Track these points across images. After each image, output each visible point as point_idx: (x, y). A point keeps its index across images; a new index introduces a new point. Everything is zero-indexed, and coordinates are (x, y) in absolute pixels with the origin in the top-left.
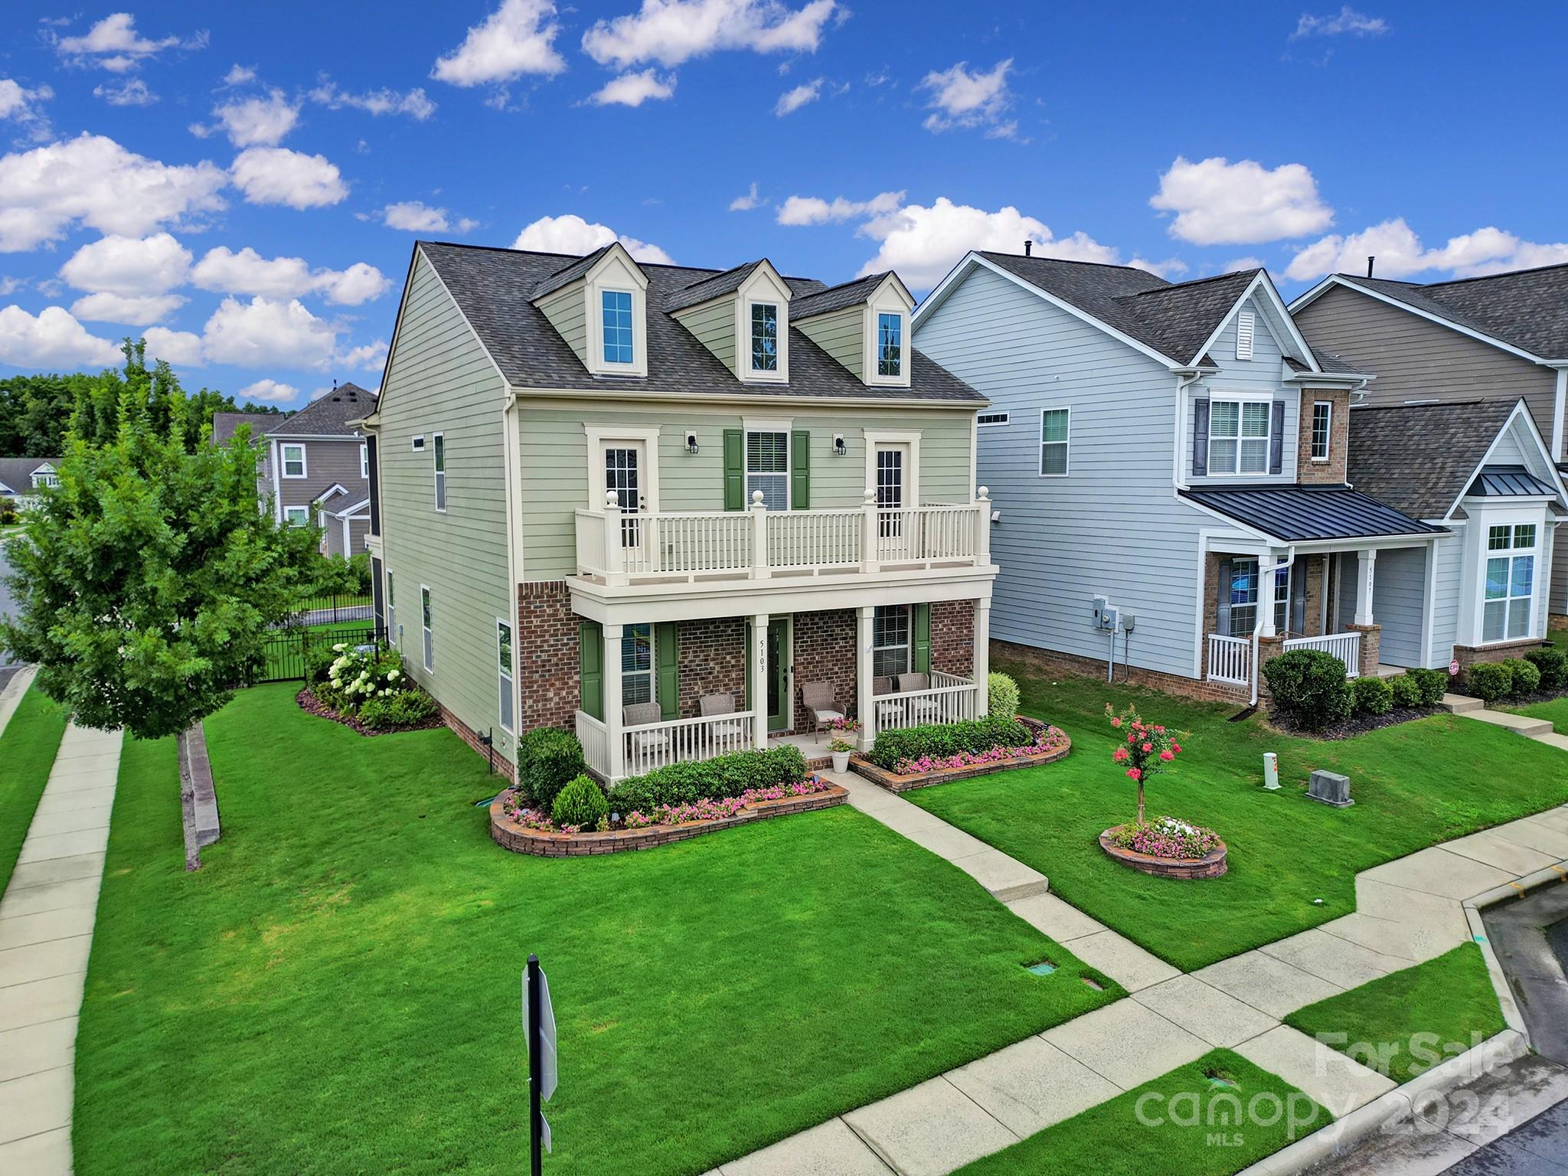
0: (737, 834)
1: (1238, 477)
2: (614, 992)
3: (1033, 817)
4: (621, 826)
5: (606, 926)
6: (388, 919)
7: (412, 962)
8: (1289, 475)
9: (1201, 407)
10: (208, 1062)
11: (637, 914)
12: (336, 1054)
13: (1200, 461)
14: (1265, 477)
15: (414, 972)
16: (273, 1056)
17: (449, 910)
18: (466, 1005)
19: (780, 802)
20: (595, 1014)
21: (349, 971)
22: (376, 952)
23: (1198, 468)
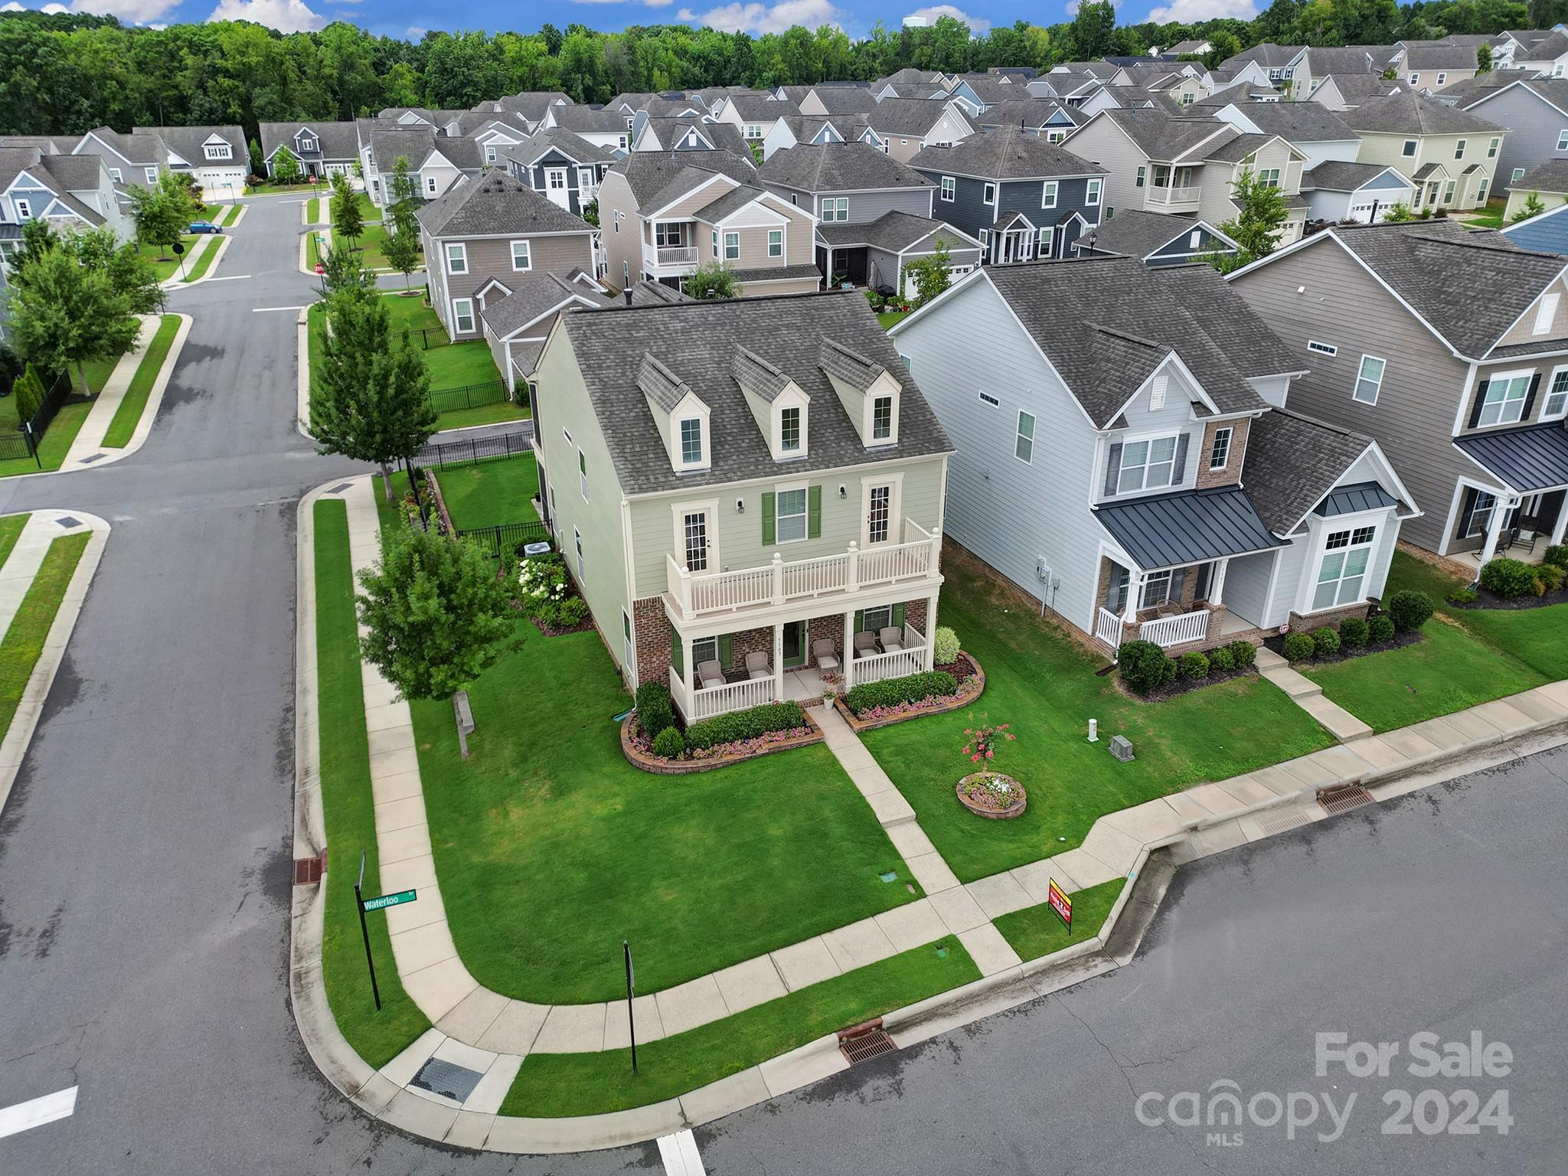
0: (754, 765)
1: (1145, 490)
2: (678, 875)
3: (928, 762)
4: (691, 757)
5: (677, 831)
6: (570, 813)
7: (583, 845)
8: (1190, 482)
9: (1115, 450)
10: (498, 894)
11: (694, 822)
12: (553, 897)
13: (1110, 486)
14: (1168, 488)
15: (585, 851)
16: (525, 896)
17: (601, 810)
18: (609, 876)
19: (782, 744)
20: (667, 888)
21: (555, 845)
22: (565, 836)
23: (1109, 490)
